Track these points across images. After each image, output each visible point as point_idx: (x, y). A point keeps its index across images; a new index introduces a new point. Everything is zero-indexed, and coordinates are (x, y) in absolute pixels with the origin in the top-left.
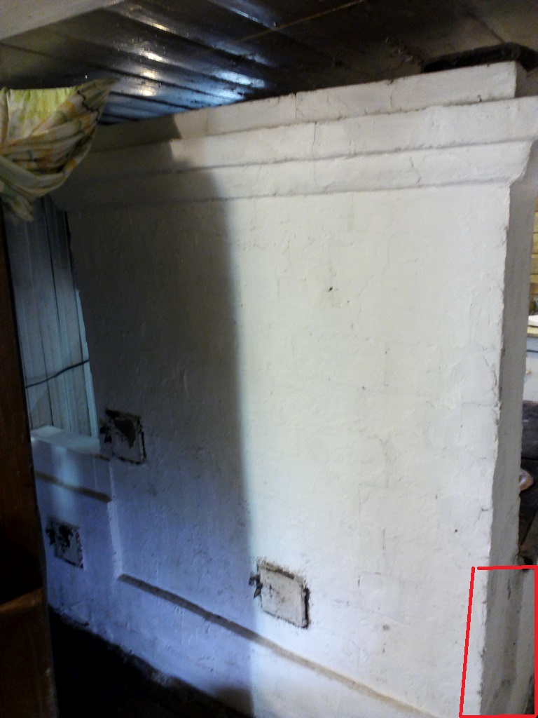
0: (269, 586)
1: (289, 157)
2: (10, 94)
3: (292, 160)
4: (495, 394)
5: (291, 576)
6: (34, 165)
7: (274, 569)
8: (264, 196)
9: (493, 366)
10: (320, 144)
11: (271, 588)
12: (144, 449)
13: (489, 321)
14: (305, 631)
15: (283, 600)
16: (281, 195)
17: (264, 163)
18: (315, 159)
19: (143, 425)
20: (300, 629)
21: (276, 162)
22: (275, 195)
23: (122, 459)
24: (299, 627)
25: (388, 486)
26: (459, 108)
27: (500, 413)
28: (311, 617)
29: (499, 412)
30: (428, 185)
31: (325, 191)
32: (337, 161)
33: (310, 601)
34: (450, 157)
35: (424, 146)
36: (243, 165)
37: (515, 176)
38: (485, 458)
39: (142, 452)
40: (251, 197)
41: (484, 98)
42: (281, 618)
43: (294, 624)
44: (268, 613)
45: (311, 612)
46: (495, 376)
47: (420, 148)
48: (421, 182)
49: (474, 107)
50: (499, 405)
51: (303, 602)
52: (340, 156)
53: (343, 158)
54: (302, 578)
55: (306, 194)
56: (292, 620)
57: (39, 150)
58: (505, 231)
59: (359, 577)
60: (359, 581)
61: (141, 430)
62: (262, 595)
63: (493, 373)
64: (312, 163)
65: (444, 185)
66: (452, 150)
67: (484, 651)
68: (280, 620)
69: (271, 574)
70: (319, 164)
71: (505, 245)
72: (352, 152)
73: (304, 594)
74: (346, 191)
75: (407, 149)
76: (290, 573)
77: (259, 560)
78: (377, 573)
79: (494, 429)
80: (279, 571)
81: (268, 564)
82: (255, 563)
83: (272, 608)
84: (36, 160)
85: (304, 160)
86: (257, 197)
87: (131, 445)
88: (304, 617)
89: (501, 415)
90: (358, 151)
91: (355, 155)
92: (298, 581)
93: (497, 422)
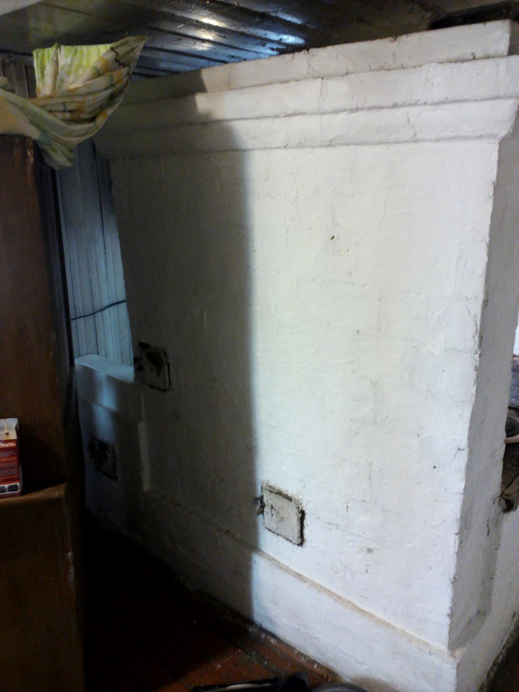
0: (270, 506)
1: (298, 112)
2: (61, 50)
3: (301, 114)
4: (475, 342)
5: (289, 499)
6: (68, 115)
7: (275, 492)
8: (276, 148)
9: (475, 315)
10: (325, 99)
11: (272, 508)
12: (169, 379)
13: (474, 272)
14: (299, 548)
15: (282, 519)
16: (292, 148)
17: (277, 117)
18: (322, 113)
19: (169, 356)
20: (296, 546)
21: (286, 116)
22: (286, 147)
23: (151, 386)
24: (295, 544)
25: (376, 423)
26: (453, 65)
27: (480, 360)
28: (306, 536)
29: (478, 359)
30: (424, 140)
31: (331, 144)
32: (342, 116)
33: (305, 522)
34: (443, 113)
35: (419, 102)
36: (258, 118)
37: (503, 133)
38: (463, 402)
39: (168, 381)
40: (266, 149)
41: (478, 55)
42: (280, 535)
43: (291, 541)
44: (270, 530)
45: (306, 531)
46: (476, 325)
47: (415, 104)
48: (417, 137)
49: (466, 64)
50: (479, 353)
51: (299, 523)
52: (345, 110)
53: (347, 112)
54: (299, 501)
55: (314, 147)
56: (289, 539)
57: (73, 102)
58: (493, 185)
59: (348, 503)
60: (347, 507)
61: (167, 361)
62: (265, 513)
63: (474, 322)
64: (318, 117)
65: (438, 140)
66: (445, 106)
67: (454, 578)
68: (279, 537)
69: (273, 496)
70: (326, 118)
71: (492, 200)
72: (354, 107)
73: (300, 515)
74: (349, 144)
75: (403, 105)
76: (289, 495)
77: (263, 483)
78: (363, 501)
79: (473, 375)
80: (279, 493)
81: (270, 486)
82: (260, 485)
83: (273, 526)
84: (70, 111)
85: (312, 114)
86: (271, 148)
87: (159, 374)
88: (299, 535)
89: (480, 363)
90: (359, 106)
91: (357, 109)
92: (296, 504)
93: (477, 369)
